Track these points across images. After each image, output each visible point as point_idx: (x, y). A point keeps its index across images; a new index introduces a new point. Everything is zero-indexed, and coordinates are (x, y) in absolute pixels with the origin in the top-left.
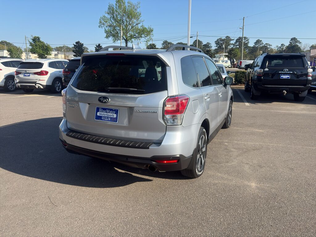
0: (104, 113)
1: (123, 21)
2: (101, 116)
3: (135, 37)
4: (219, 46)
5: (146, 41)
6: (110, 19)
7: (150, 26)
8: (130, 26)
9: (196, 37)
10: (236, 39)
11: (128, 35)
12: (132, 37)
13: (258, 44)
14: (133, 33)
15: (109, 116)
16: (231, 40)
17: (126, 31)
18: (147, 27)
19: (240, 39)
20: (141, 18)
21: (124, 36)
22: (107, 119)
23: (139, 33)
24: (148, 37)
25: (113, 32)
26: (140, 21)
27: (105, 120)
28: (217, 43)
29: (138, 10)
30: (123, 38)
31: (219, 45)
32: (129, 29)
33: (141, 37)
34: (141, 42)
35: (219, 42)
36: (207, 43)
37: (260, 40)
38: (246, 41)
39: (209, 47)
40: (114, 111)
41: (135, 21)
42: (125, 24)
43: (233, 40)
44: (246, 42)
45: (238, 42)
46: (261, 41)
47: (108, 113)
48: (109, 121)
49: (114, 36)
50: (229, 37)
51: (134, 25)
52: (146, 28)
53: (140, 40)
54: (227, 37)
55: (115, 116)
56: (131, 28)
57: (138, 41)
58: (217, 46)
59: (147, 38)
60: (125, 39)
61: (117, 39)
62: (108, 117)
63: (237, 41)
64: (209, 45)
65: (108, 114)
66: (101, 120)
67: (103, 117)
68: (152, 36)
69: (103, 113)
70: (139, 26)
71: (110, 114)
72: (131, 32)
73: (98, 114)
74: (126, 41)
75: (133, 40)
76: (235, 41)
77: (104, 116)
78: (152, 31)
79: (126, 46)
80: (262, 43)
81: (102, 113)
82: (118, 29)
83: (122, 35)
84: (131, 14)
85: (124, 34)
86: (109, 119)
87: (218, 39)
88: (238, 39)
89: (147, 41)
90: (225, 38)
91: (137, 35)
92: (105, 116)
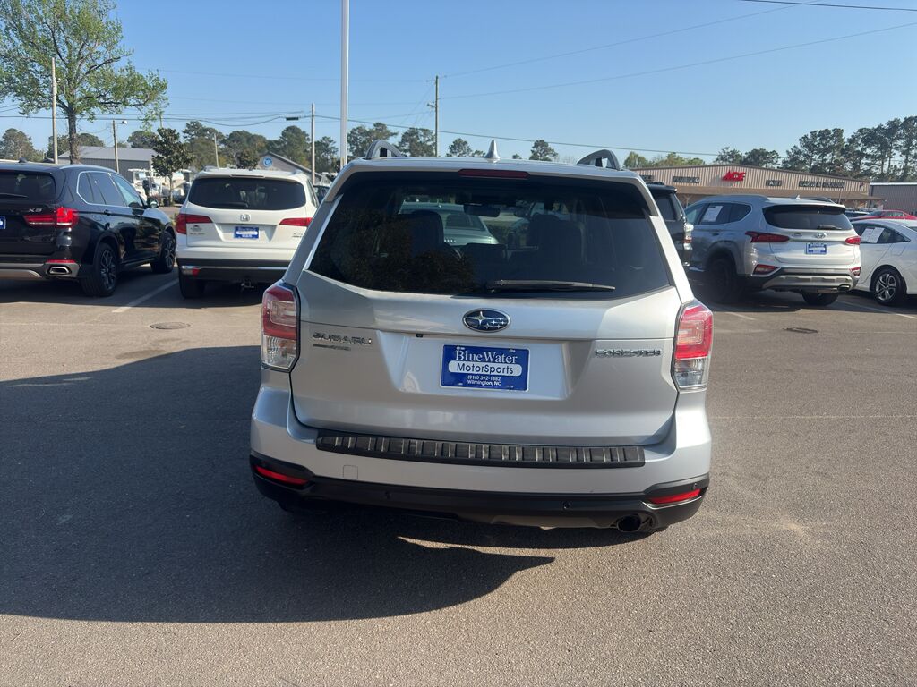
0: (476, 364)
1: (55, 44)
2: (465, 372)
3: (102, 100)
4: (358, 148)
5: (144, 117)
6: (7, 34)
7: (155, 73)
8: (84, 66)
9: (310, 119)
10: (402, 131)
11: (78, 94)
12: (89, 101)
13: (459, 151)
14: (93, 89)
15: (496, 373)
16: (389, 135)
17: (69, 82)
18: (144, 73)
19: (412, 135)
20: (124, 43)
21: (63, 98)
22: (489, 380)
23: (115, 90)
24: (150, 106)
25: (18, 80)
26: (119, 51)
27: (480, 386)
28: (352, 139)
29: (111, 16)
30: (60, 101)
31: (357, 145)
32: (78, 75)
33: (126, 104)
34: (126, 122)
35: (356, 139)
36: (324, 138)
37: (464, 140)
38: (429, 140)
39: (328, 151)
40: (513, 355)
41: (100, 48)
42: (64, 55)
43: (396, 134)
44: (429, 143)
45: (407, 141)
46: (466, 143)
47: (489, 361)
48: (494, 387)
49: (20, 92)
50: (384, 126)
51: (99, 62)
52: (140, 78)
53: (119, 112)
54: (378, 125)
55: (517, 370)
56: (88, 73)
57: (112, 116)
58: (352, 148)
59: (145, 109)
60: (64, 106)
61: (35, 103)
62: (490, 376)
63: (404, 140)
64: (330, 146)
65: (491, 365)
66: (466, 385)
67: (470, 377)
68: (163, 105)
69: (471, 364)
70: (117, 67)
71: (496, 366)
72: (86, 85)
73: (453, 367)
74: (71, 112)
75: (96, 110)
76: (399, 138)
77: (475, 372)
78: (163, 87)
79: (72, 129)
80: (469, 150)
81: (466, 364)
82: (38, 69)
83: (55, 91)
84: (86, 26)
85: (61, 88)
86: (496, 383)
87: (355, 130)
88: (406, 133)
89: (146, 120)
90: (372, 127)
91: (108, 96)
92: (480, 372)
